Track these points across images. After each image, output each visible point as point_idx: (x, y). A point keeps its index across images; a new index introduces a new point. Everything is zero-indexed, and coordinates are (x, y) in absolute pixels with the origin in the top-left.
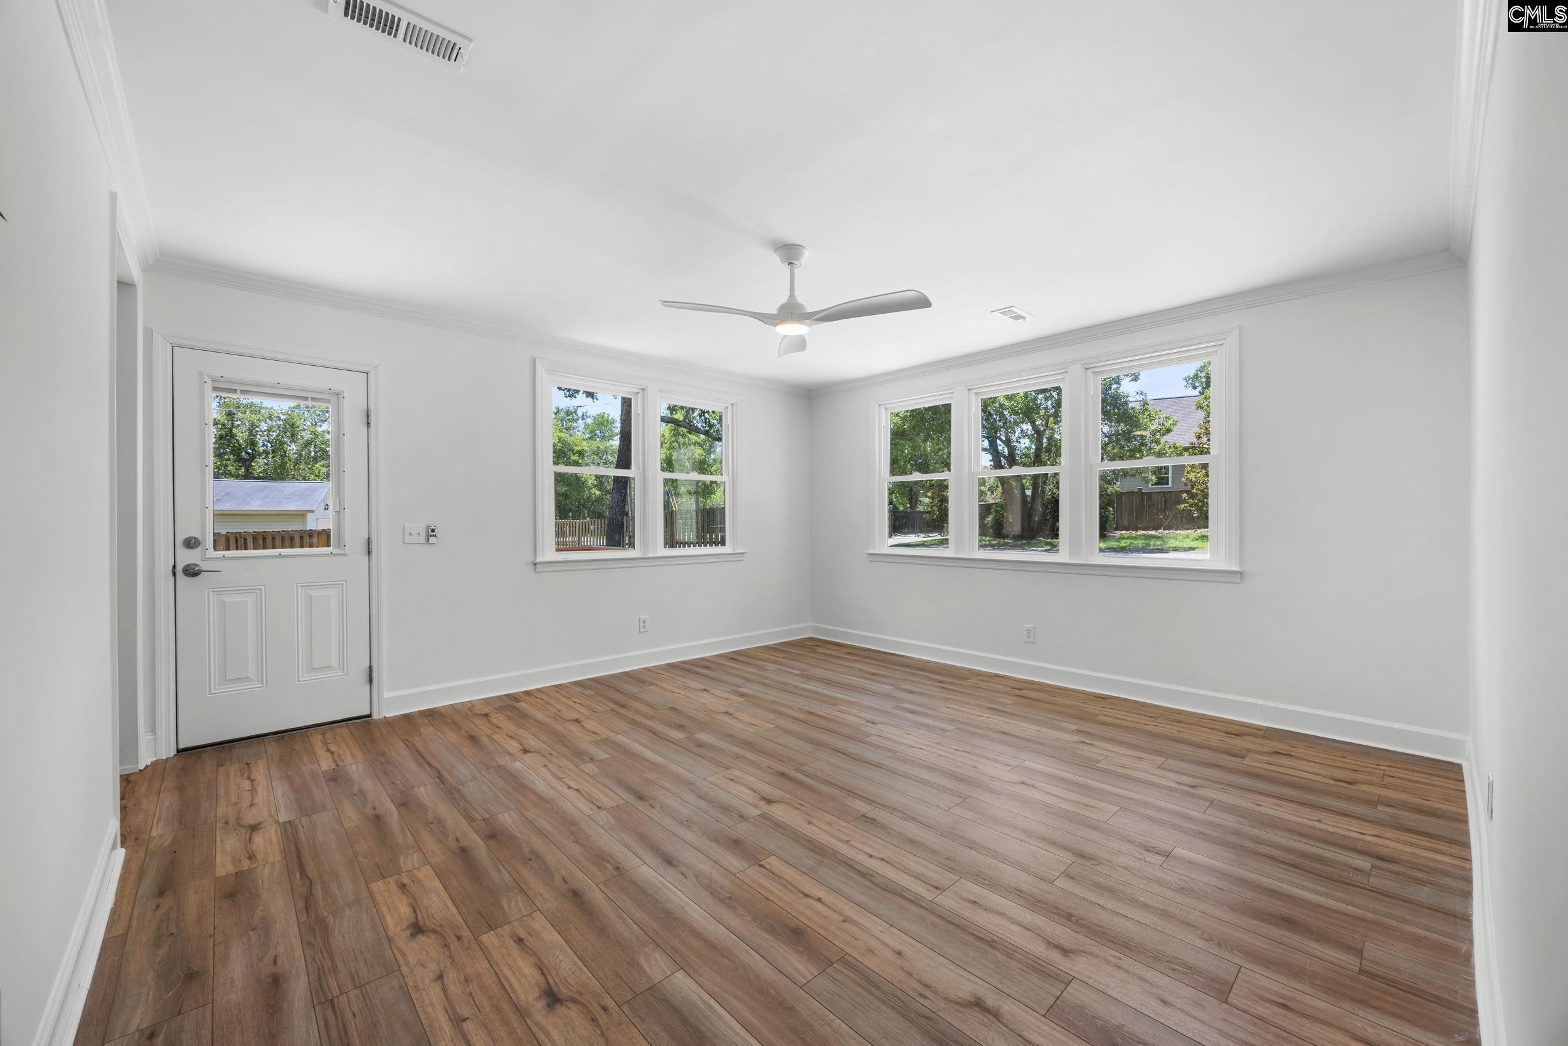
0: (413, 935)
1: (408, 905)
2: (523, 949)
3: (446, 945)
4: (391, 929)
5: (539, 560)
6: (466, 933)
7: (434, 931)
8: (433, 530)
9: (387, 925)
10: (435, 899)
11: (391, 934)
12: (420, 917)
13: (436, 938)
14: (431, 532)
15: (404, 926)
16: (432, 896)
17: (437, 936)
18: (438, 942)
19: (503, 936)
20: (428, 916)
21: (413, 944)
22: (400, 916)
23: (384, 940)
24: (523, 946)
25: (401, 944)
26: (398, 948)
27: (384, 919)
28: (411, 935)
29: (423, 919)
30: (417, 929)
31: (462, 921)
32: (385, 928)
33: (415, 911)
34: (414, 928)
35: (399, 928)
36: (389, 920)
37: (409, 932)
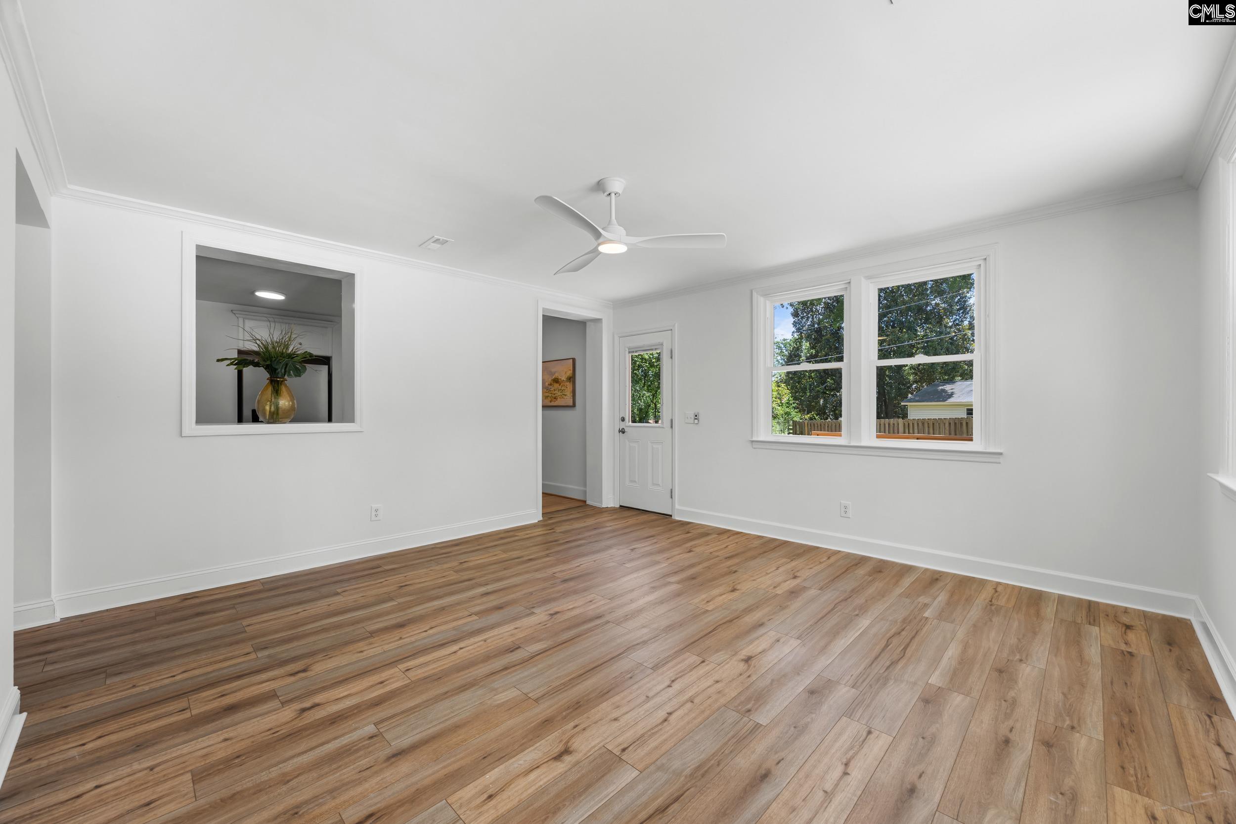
5: (754, 439)
8: (696, 416)
14: (696, 417)
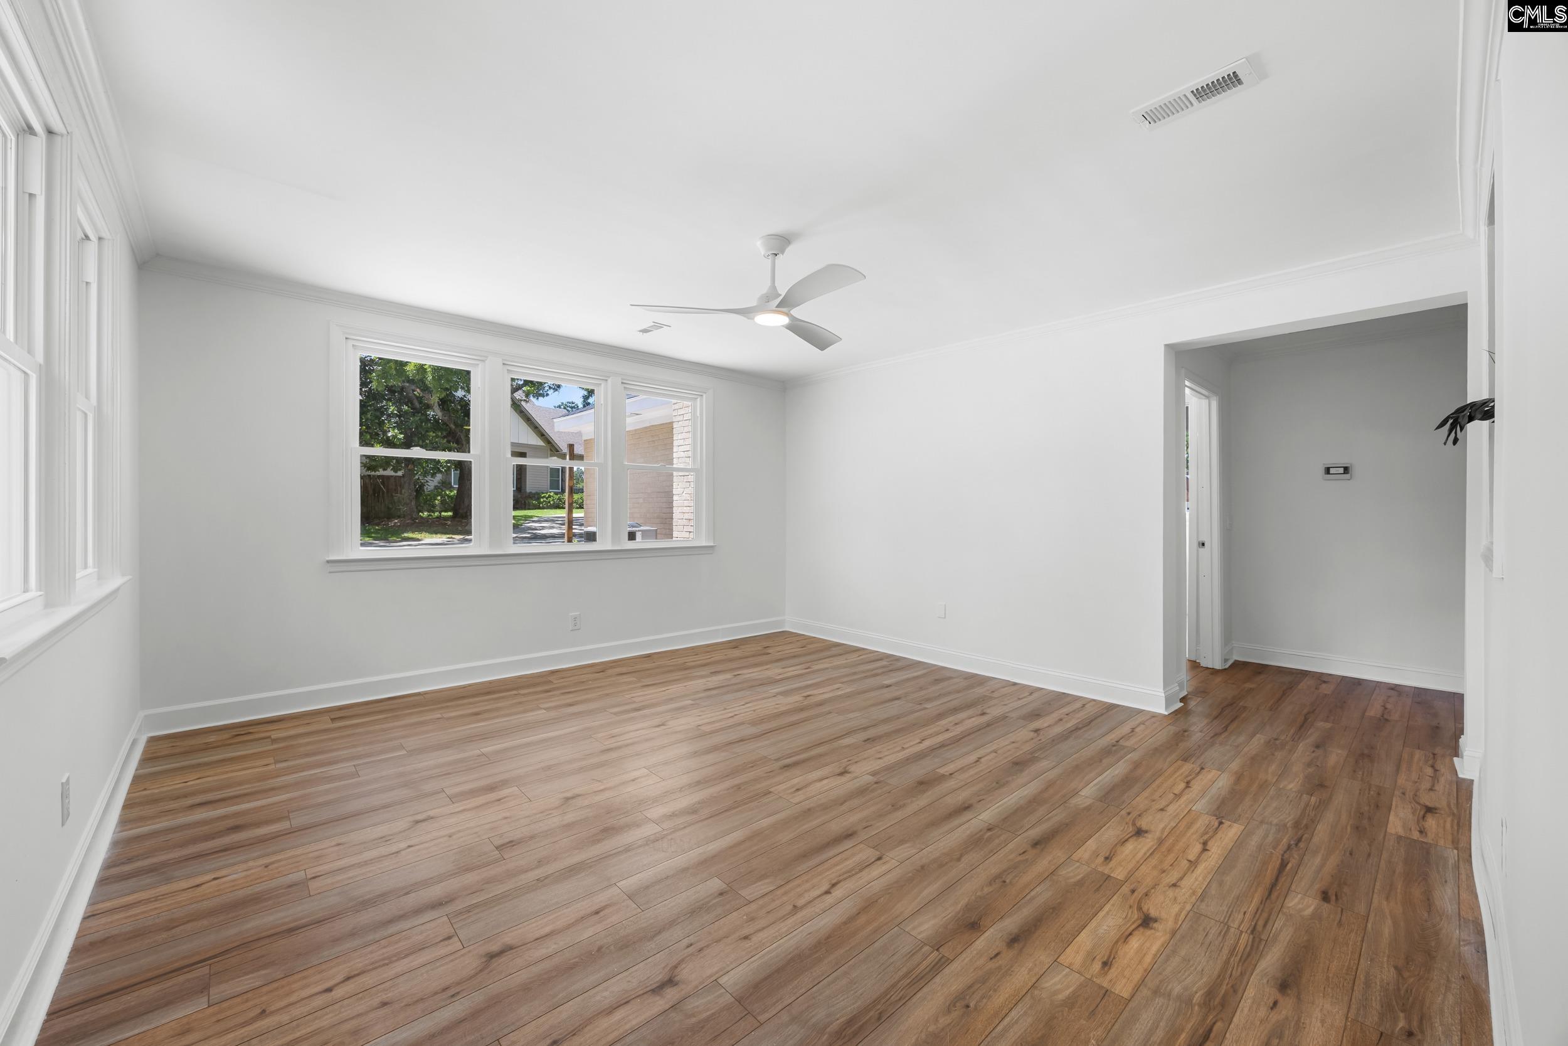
0: (1155, 920)
1: (1126, 944)
2: (1114, 855)
3: (1146, 895)
4: (1162, 939)
6: (1125, 889)
7: (1140, 909)
9: (1163, 945)
10: (1105, 927)
11: (1168, 936)
12: (1133, 927)
13: (1145, 904)
15: (1153, 931)
16: (1102, 931)
17: (1142, 905)
18: (1148, 901)
19: (1111, 868)
20: (1128, 921)
21: (1164, 915)
22: (1146, 941)
23: (1178, 936)
24: (1111, 855)
25: (1170, 923)
26: (1176, 923)
27: (1158, 951)
28: (1156, 921)
29: (1133, 923)
30: (1147, 922)
31: (1115, 897)
32: (1165, 946)
33: (1130, 934)
34: (1148, 924)
35: (1157, 934)
36: (1154, 949)
37: (1155, 925)
